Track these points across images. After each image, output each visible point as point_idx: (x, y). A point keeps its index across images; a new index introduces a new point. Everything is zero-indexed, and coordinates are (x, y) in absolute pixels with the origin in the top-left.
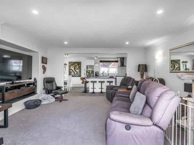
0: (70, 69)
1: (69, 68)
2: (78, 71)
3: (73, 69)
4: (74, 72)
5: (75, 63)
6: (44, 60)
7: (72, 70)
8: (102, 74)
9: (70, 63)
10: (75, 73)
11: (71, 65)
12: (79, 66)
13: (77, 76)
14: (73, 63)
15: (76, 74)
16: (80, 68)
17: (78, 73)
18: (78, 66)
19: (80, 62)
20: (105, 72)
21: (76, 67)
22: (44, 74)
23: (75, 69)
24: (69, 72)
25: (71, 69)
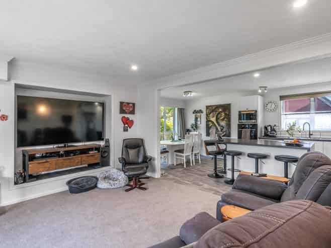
0: (208, 121)
1: (207, 119)
2: (223, 123)
3: (214, 119)
4: (215, 125)
5: (218, 107)
6: (127, 108)
7: (213, 122)
8: (288, 131)
9: (207, 107)
10: (217, 129)
11: (209, 112)
12: (226, 114)
13: (223, 134)
14: (214, 108)
15: (220, 130)
16: (228, 117)
17: (224, 130)
18: (223, 114)
19: (229, 105)
20: (297, 126)
21: (219, 116)
22: (126, 133)
23: (219, 121)
24: (207, 127)
25: (211, 121)
